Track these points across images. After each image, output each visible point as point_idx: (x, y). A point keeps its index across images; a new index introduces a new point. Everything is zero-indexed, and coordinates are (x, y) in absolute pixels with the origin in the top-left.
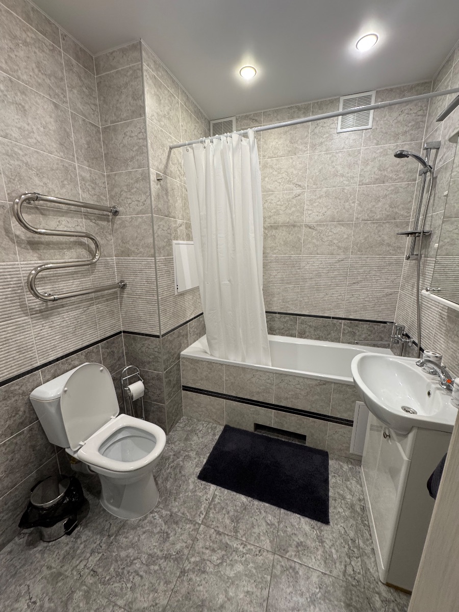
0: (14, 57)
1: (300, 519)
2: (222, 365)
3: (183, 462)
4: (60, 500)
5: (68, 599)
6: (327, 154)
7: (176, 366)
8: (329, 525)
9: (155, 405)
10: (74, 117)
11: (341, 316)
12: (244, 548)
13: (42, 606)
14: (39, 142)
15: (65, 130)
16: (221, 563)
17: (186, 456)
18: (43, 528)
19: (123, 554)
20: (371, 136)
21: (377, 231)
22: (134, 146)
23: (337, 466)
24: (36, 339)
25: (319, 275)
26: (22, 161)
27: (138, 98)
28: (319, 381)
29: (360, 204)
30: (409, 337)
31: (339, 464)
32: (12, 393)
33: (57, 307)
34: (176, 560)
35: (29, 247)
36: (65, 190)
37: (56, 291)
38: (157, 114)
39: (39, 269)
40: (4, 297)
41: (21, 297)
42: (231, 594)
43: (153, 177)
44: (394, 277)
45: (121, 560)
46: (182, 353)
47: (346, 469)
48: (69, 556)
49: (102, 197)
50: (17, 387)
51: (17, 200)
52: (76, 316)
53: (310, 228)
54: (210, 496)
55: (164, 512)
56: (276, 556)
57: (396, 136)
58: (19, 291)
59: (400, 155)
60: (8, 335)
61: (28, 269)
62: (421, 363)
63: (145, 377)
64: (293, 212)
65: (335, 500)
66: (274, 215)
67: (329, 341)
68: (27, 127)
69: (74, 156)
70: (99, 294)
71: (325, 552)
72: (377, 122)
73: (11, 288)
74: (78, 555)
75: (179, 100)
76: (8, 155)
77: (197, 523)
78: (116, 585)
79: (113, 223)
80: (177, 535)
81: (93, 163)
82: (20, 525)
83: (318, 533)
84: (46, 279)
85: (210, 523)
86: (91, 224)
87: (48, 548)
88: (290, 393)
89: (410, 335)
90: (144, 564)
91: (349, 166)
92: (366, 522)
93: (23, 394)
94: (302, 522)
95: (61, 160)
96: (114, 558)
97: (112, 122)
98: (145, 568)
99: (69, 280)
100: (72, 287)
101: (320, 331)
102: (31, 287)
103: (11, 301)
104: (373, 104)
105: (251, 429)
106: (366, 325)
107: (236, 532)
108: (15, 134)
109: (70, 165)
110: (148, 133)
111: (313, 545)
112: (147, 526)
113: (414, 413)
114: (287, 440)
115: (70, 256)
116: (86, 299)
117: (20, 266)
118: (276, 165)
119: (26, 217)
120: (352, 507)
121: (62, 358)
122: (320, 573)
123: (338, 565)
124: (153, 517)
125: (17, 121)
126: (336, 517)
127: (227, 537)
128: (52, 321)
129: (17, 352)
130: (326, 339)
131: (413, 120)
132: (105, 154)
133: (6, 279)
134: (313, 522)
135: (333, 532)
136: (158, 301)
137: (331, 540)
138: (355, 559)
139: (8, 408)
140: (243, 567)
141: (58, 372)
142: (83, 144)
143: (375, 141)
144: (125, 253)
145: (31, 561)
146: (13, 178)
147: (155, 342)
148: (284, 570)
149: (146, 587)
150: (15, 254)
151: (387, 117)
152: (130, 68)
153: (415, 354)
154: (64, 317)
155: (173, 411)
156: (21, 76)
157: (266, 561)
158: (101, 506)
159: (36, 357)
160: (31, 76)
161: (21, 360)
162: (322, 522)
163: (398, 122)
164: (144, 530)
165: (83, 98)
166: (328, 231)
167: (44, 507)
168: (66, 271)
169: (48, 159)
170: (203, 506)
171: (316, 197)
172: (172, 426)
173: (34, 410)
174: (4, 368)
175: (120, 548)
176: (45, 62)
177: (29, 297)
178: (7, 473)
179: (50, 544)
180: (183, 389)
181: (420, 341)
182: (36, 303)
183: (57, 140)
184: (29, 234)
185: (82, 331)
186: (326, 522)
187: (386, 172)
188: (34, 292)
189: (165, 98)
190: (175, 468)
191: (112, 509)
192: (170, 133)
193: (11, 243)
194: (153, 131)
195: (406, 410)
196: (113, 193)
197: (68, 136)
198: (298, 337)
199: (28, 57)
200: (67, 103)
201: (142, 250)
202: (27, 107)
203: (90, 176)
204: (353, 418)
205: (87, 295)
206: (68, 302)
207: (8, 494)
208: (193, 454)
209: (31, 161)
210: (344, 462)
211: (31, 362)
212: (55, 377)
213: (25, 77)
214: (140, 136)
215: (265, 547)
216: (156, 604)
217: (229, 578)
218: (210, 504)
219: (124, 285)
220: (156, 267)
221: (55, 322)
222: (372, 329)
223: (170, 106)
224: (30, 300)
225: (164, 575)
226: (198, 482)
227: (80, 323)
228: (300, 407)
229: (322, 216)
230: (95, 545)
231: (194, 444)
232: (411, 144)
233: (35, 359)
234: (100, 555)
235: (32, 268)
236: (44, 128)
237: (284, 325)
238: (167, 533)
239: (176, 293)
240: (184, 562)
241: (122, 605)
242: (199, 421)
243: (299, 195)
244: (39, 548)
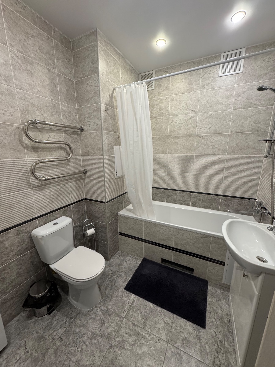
0: (27, 44)
1: (186, 323)
2: (142, 221)
3: (117, 278)
4: (44, 294)
5: (45, 353)
6: (212, 90)
7: (115, 220)
8: (205, 329)
9: (102, 243)
10: (59, 76)
11: (220, 194)
12: (149, 336)
13: (31, 354)
14: (39, 91)
15: (54, 84)
16: (134, 344)
17: (119, 275)
18: (36, 309)
19: (78, 330)
20: (242, 78)
21: (245, 139)
22: (92, 91)
23: (213, 291)
24: (35, 202)
25: (205, 167)
26: (30, 102)
27: (95, 63)
28: (202, 235)
29: (233, 122)
30: (266, 209)
31: (215, 289)
32: (21, 231)
33: (48, 184)
34: (107, 338)
35: (32, 150)
36: (53, 118)
37: (47, 175)
38: (106, 71)
39: (37, 162)
40: (18, 178)
41: (27, 178)
42: (139, 365)
43: (103, 109)
44: (256, 169)
45: (76, 334)
46: (119, 213)
47: (219, 293)
48: (49, 327)
49: (74, 121)
50: (24, 228)
51: (26, 124)
52: (58, 189)
53: (200, 137)
54: (131, 301)
55: (103, 308)
56: (169, 345)
57: (259, 77)
58: (26, 175)
59: (261, 89)
60: (20, 199)
61: (31, 162)
62: (271, 228)
63: (97, 226)
64: (190, 128)
65: (210, 313)
66: (178, 130)
67: (211, 209)
68: (32, 83)
69: (59, 98)
70: (72, 176)
71: (201, 346)
72: (246, 68)
73: (22, 173)
74: (53, 327)
75: (120, 62)
76: (22, 99)
77: (122, 317)
78: (72, 348)
79: (80, 136)
80: (109, 323)
81: (69, 102)
82: (23, 306)
83: (198, 333)
84: (41, 168)
85: (130, 318)
86: (68, 136)
87: (38, 321)
88: (184, 241)
89: (267, 208)
90: (89, 338)
91: (227, 98)
92: (231, 330)
93: (28, 232)
94: (187, 325)
95: (51, 101)
96: (72, 332)
97: (81, 78)
98: (89, 340)
99: (55, 169)
100: (56, 173)
101: (206, 203)
102: (33, 172)
103: (22, 180)
104: (243, 55)
105: (159, 261)
106: (236, 200)
107: (145, 325)
108: (26, 87)
109: (56, 104)
110: (100, 83)
111: (194, 341)
112: (93, 315)
113: (265, 261)
114: (181, 271)
115: (55, 155)
116: (64, 180)
117: (27, 161)
118: (179, 99)
119: (31, 134)
120: (221, 319)
121: (50, 213)
122: (197, 360)
123: (209, 356)
124: (96, 310)
125: (27, 80)
126: (210, 324)
127: (139, 328)
128: (44, 192)
129: (25, 209)
130: (209, 208)
131: (272, 65)
132: (77, 96)
133: (19, 168)
134: (195, 326)
135: (207, 334)
136: (105, 182)
137: (206, 339)
138: (221, 354)
139: (19, 240)
140: (148, 349)
141: (47, 221)
142: (64, 91)
143: (245, 81)
144: (86, 153)
145: (28, 327)
146: (24, 112)
147: (102, 206)
148: (174, 354)
149: (89, 352)
150: (25, 154)
151: (253, 64)
152: (91, 45)
153: (269, 221)
154: (51, 189)
155: (113, 247)
156: (30, 55)
157: (163, 347)
158: (68, 300)
159: (35, 212)
160: (35, 54)
161: (27, 213)
162: (200, 326)
163: (261, 67)
164: (91, 317)
165: (64, 65)
166: (212, 139)
167: (36, 297)
168: (53, 164)
169: (44, 101)
170: (126, 307)
171: (204, 118)
172: (112, 256)
173: (33, 241)
174: (18, 217)
175: (76, 326)
176: (44, 46)
177: (31, 178)
178: (18, 276)
179: (39, 318)
180: (119, 234)
181: (273, 212)
182: (35, 182)
183: (49, 90)
184: (33, 143)
185: (62, 198)
186: (203, 326)
187: (252, 101)
188: (34, 175)
189: (111, 62)
190: (112, 282)
191: (74, 302)
192: (114, 83)
193: (22, 148)
194: (103, 82)
195: (260, 259)
196: (81, 119)
197: (56, 87)
198: (191, 206)
199: (34, 44)
200: (55, 68)
201: (96, 151)
202: (33, 72)
203: (68, 109)
204: (225, 260)
205: (65, 177)
206: (54, 181)
207: (18, 288)
208: (123, 274)
209: (34, 102)
210: (218, 289)
211: (32, 214)
212: (45, 224)
213: (32, 55)
214: (96, 85)
215: (162, 338)
216: (94, 364)
217: (138, 354)
218: (131, 306)
219: (86, 172)
220: (103, 161)
221: (46, 192)
222: (241, 202)
223: (114, 66)
224: (32, 180)
225: (100, 346)
226: (125, 291)
227: (61, 193)
228: (190, 250)
229: (208, 130)
230: (63, 323)
231: (124, 268)
232: (270, 81)
233: (34, 213)
234: (65, 329)
235: (34, 162)
236: (42, 83)
237: (182, 198)
238: (103, 320)
239: (116, 177)
240: (112, 340)
241: (74, 361)
242: (128, 254)
243: (193, 117)
244: (33, 320)
